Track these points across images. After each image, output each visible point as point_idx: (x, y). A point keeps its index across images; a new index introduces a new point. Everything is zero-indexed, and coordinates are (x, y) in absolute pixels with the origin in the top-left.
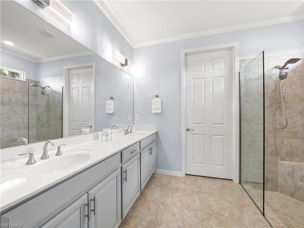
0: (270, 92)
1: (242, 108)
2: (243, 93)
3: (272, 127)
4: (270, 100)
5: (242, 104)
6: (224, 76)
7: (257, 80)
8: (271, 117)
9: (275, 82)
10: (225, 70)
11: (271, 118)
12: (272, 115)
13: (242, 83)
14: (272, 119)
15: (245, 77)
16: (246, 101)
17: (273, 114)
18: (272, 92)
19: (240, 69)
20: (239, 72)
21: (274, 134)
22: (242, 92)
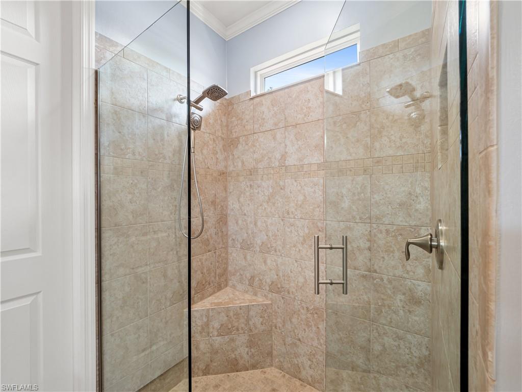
0: (171, 155)
1: (104, 192)
2: (106, 144)
3: (174, 236)
4: (169, 174)
5: (104, 176)
6: (38, 64)
7: (144, 116)
8: (171, 213)
9: (179, 133)
10: (37, 38)
11: (171, 216)
12: (174, 207)
13: (104, 109)
14: (173, 219)
15: (113, 93)
16: (115, 168)
17: (176, 206)
18: (174, 155)
19: (97, 61)
20: (96, 72)
21: (177, 252)
22: (104, 140)
